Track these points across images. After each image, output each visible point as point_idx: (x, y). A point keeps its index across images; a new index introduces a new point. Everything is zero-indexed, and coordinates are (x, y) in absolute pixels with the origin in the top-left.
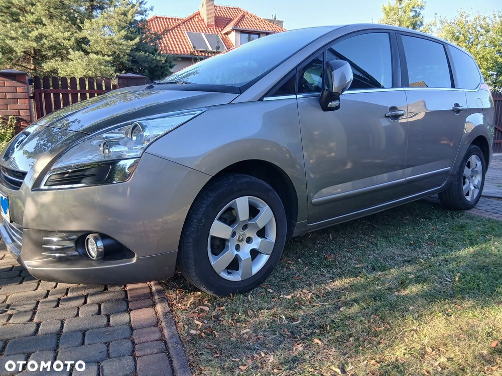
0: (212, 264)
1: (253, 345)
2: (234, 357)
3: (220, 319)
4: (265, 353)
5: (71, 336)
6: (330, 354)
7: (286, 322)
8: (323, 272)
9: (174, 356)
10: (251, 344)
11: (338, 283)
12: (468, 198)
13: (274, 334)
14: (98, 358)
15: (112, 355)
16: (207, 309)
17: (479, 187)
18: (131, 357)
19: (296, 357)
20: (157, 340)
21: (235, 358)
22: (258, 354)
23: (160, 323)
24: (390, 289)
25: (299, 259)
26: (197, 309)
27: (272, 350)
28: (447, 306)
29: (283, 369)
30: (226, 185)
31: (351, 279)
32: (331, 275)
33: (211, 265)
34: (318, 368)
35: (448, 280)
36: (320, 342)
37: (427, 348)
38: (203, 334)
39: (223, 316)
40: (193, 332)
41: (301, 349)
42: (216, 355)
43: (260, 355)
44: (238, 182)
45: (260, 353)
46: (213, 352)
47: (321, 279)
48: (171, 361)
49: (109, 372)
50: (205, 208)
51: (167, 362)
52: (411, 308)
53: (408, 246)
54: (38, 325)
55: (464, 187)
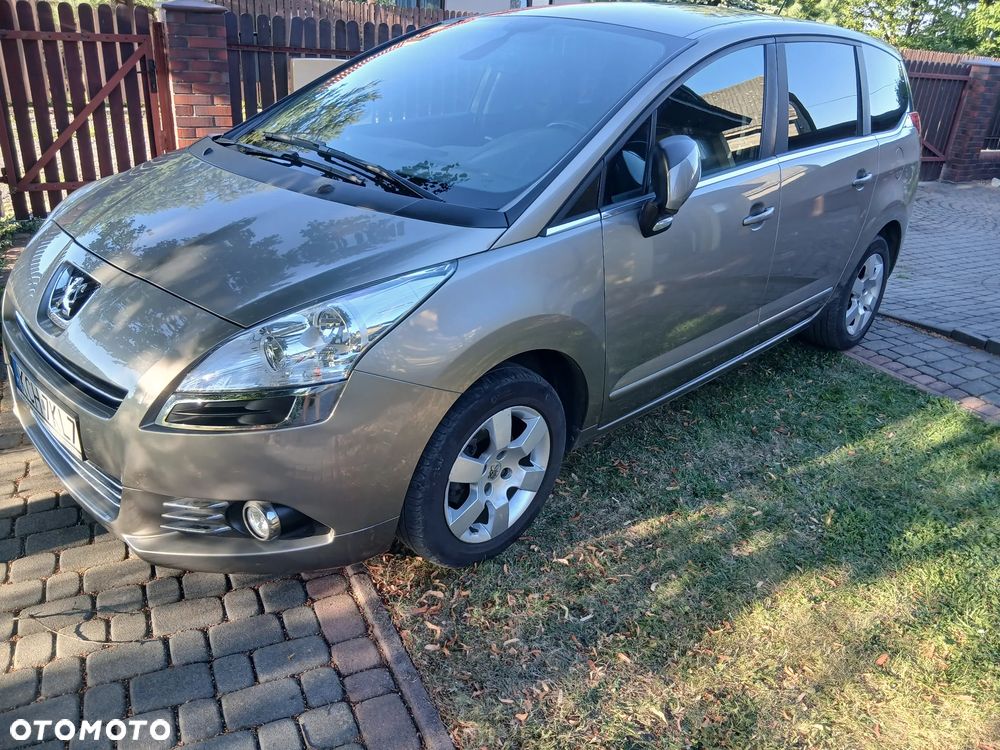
0: (450, 524)
1: (528, 668)
2: (503, 694)
3: (466, 614)
4: (548, 685)
5: (230, 665)
6: (644, 682)
7: (572, 618)
8: (615, 502)
9: (411, 700)
10: (524, 666)
11: (642, 529)
12: (851, 330)
13: (557, 645)
14: (291, 711)
15: (313, 702)
16: (439, 594)
17: (873, 308)
18: (344, 705)
19: (595, 690)
20: (375, 667)
21: (505, 698)
22: (537, 687)
23: (371, 629)
24: (725, 543)
25: (573, 475)
26: (424, 596)
27: (558, 678)
28: (814, 582)
29: (582, 716)
30: (478, 396)
31: (663, 519)
32: (628, 509)
33: (447, 526)
34: (631, 711)
35: (815, 520)
36: (628, 661)
37: (786, 668)
38: (447, 652)
39: (469, 609)
40: (429, 647)
41: (601, 674)
42: (475, 693)
43: (542, 690)
44: (498, 387)
45: (541, 685)
46: (469, 687)
47: (614, 518)
48: (409, 710)
49: (318, 737)
50: (443, 443)
51: (404, 711)
52: (760, 584)
53: (749, 438)
54: (165, 641)
55: (848, 313)
